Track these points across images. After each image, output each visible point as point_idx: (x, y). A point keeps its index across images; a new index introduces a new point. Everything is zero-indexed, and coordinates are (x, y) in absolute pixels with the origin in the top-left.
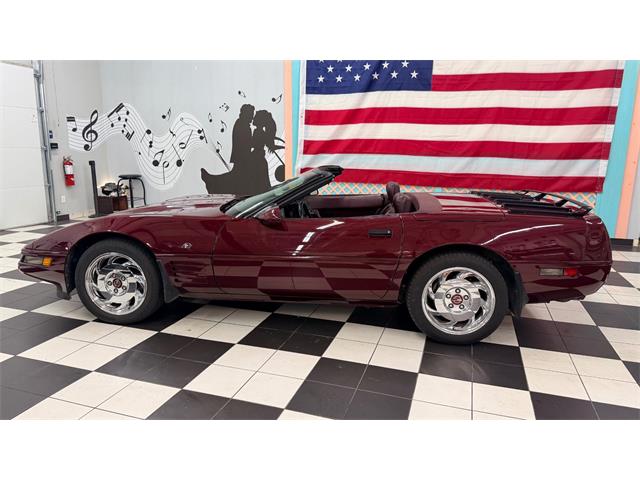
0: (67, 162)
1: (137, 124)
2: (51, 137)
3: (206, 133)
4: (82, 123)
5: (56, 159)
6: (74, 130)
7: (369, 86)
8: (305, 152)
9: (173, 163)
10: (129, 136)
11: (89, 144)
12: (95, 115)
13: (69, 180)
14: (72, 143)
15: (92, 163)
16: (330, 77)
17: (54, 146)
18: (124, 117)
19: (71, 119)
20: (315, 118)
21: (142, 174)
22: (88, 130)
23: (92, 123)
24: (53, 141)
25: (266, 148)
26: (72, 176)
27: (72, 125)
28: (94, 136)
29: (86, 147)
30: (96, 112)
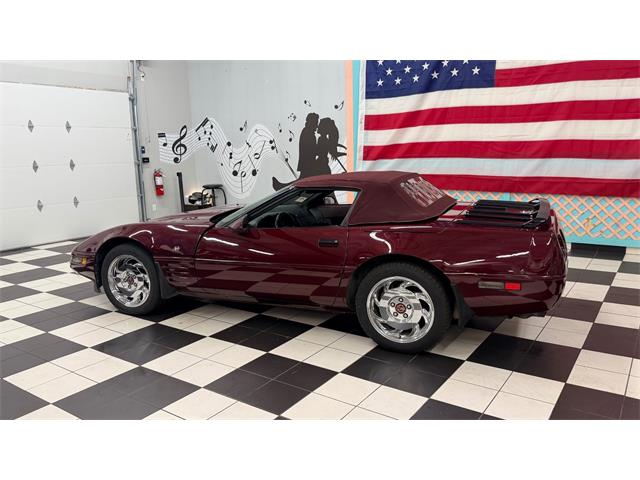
0: (157, 174)
1: (220, 138)
2: (143, 152)
3: (277, 144)
4: (172, 138)
5: (148, 171)
6: (165, 145)
7: (429, 86)
8: (365, 158)
9: (249, 173)
10: (213, 149)
11: (179, 157)
12: (185, 130)
13: (159, 191)
14: (162, 157)
15: (179, 175)
16: (389, 80)
17: (146, 160)
18: (209, 130)
19: (162, 135)
20: (374, 123)
21: (224, 184)
22: (178, 144)
23: (182, 138)
24: (145, 156)
25: (329, 156)
26: (162, 186)
27: (162, 140)
28: (183, 149)
29: (176, 160)
30: (185, 127)
